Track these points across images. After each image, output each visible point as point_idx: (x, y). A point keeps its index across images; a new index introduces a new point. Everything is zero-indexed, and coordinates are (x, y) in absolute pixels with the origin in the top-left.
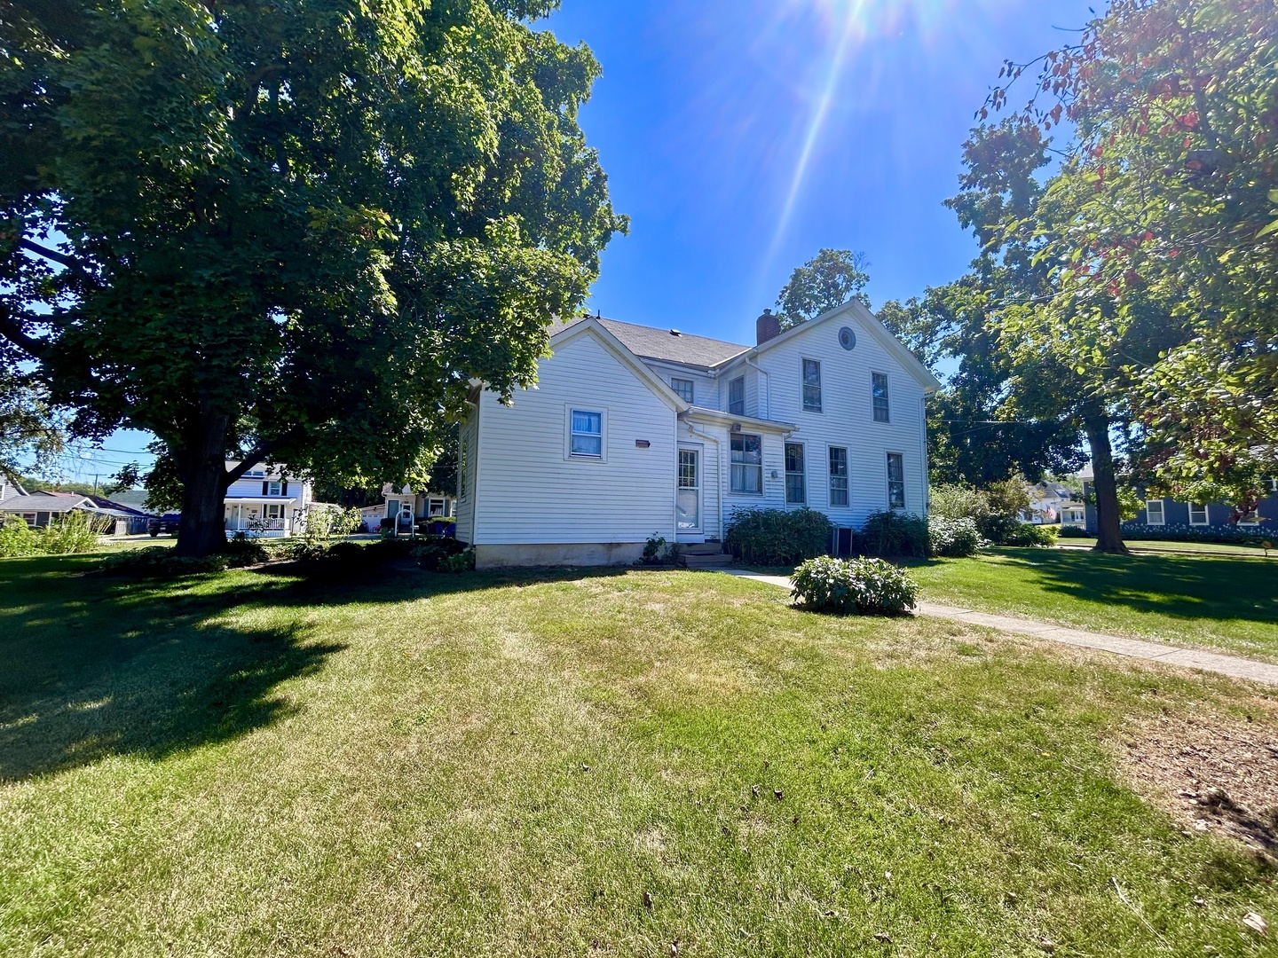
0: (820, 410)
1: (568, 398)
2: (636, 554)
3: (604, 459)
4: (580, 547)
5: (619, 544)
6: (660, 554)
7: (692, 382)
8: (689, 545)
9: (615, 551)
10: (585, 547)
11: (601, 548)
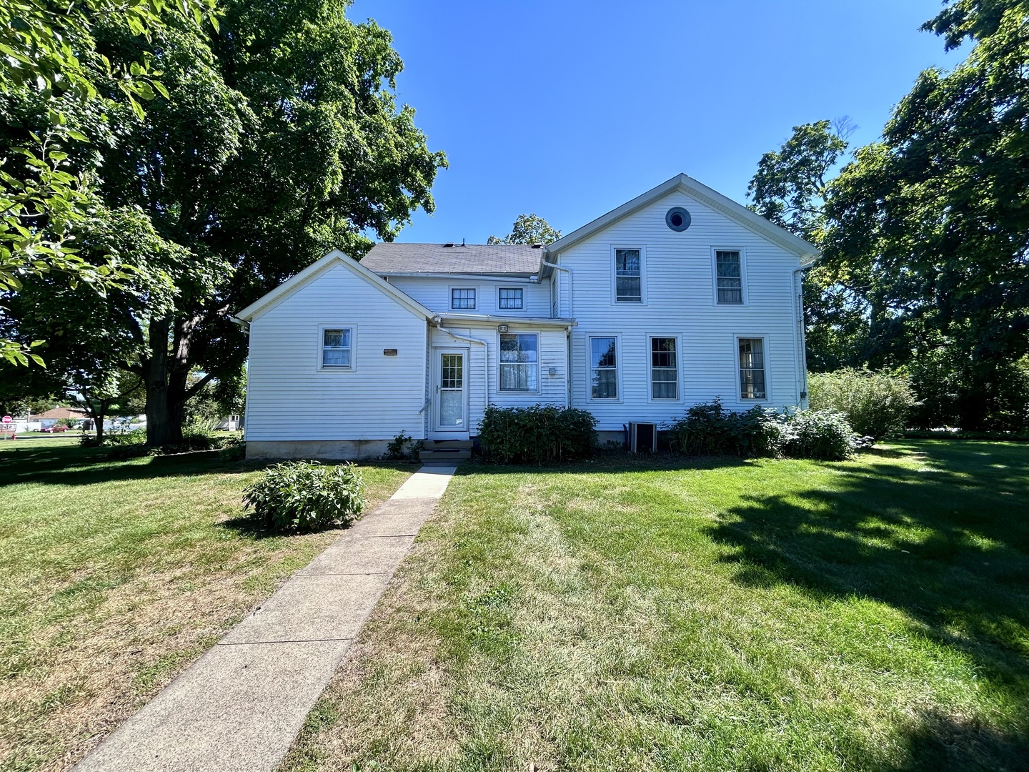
0: (639, 299)
1: (321, 320)
2: (383, 450)
3: (354, 368)
4: (332, 443)
5: (367, 441)
6: (405, 449)
7: (521, 289)
8: (437, 442)
9: (364, 447)
10: (338, 443)
11: (351, 445)
